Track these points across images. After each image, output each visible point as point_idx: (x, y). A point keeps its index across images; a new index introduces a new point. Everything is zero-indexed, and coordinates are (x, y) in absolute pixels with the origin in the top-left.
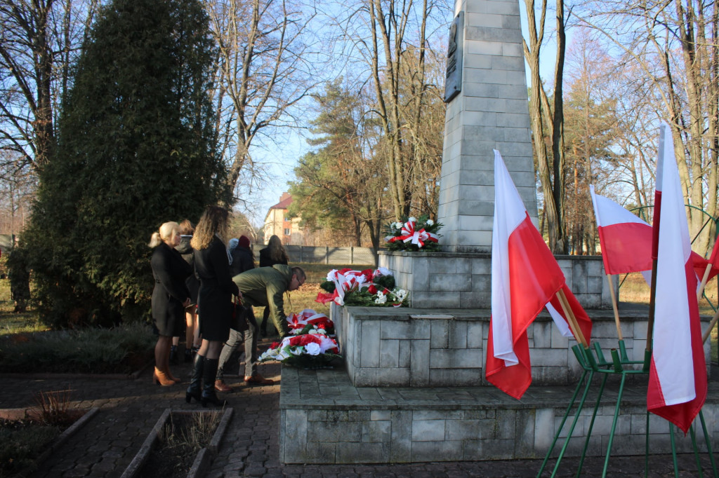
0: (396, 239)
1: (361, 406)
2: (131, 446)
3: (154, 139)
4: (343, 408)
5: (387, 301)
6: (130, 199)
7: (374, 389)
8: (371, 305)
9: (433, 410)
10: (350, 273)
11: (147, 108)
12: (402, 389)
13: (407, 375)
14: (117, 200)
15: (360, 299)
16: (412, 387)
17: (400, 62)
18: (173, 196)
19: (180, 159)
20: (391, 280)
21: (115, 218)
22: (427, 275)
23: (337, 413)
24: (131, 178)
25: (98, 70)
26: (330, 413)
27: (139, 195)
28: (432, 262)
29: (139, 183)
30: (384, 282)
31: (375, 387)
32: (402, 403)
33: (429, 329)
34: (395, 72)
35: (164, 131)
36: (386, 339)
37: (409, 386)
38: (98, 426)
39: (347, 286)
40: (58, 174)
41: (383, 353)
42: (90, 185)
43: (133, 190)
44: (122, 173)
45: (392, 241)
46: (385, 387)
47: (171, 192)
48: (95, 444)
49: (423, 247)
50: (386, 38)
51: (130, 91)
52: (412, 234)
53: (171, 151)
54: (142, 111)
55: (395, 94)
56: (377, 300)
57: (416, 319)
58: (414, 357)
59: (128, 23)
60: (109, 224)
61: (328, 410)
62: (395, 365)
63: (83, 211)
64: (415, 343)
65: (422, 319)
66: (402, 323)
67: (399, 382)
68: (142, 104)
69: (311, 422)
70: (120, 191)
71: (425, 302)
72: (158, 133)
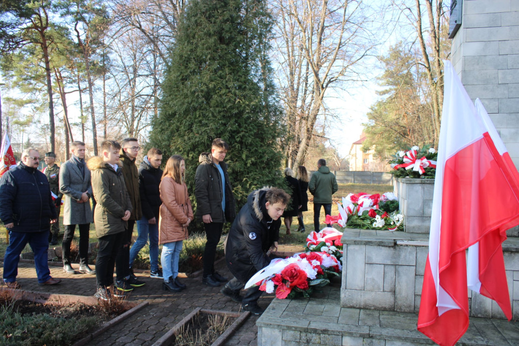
0: (399, 167)
1: (332, 331)
2: (151, 340)
3: (223, 91)
4: (315, 331)
5: (386, 224)
6: (206, 137)
7: (358, 310)
8: (368, 228)
9: (407, 342)
10: (365, 197)
11: (218, 69)
12: (386, 313)
13: (392, 299)
14: (197, 140)
15: (359, 222)
16: (396, 311)
17: (441, 21)
18: (239, 135)
19: (243, 105)
20: (395, 205)
21: (197, 152)
22: (421, 201)
23: (309, 335)
24: (207, 122)
25: (186, 44)
26: (303, 335)
27: (212, 134)
28: (425, 188)
29: (212, 125)
30: (388, 205)
31: (360, 308)
32: (376, 331)
33: (415, 255)
34: (437, 31)
35: (230, 85)
36: (370, 264)
37: (394, 311)
38: (138, 318)
39: (350, 210)
40: (160, 121)
41: (368, 277)
42: (180, 129)
43: (208, 131)
44: (201, 118)
45: (395, 167)
46: (370, 309)
47: (238, 132)
48: (125, 335)
49: (424, 174)
50: (429, 4)
51: (206, 56)
52: (414, 162)
53: (235, 100)
54: (216, 71)
55: (437, 49)
56: (375, 223)
57: (401, 245)
58: (399, 283)
59: (205, 7)
60: (192, 157)
61: (301, 332)
62: (380, 289)
63: (174, 148)
64: (400, 269)
65: (407, 245)
66: (387, 248)
67: (384, 306)
68: (216, 65)
69: (285, 341)
70: (200, 132)
71: (419, 228)
72: (227, 87)
